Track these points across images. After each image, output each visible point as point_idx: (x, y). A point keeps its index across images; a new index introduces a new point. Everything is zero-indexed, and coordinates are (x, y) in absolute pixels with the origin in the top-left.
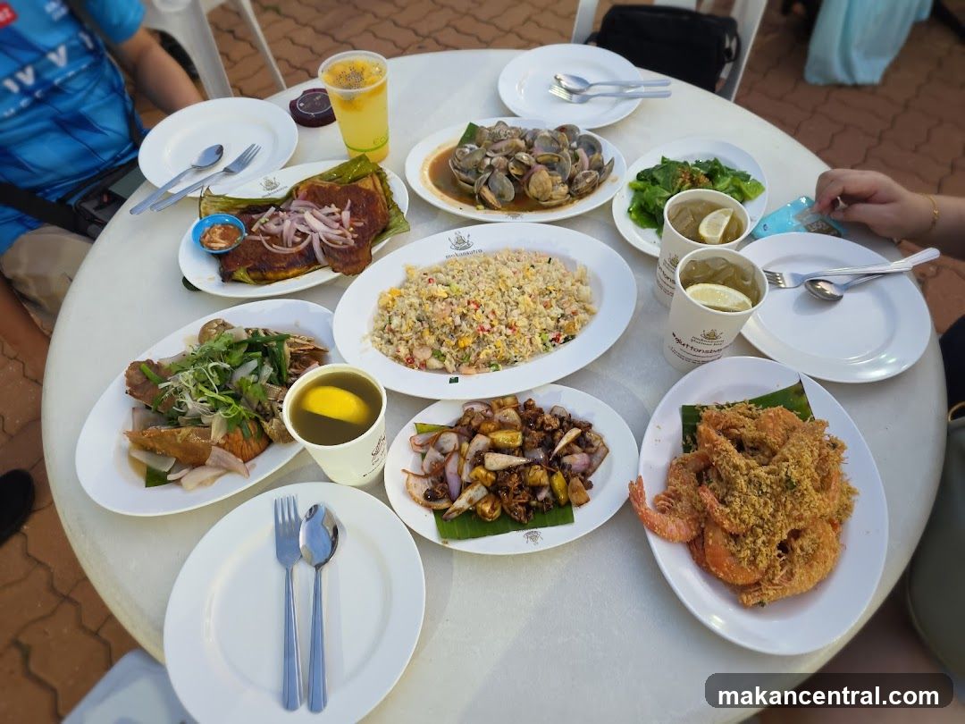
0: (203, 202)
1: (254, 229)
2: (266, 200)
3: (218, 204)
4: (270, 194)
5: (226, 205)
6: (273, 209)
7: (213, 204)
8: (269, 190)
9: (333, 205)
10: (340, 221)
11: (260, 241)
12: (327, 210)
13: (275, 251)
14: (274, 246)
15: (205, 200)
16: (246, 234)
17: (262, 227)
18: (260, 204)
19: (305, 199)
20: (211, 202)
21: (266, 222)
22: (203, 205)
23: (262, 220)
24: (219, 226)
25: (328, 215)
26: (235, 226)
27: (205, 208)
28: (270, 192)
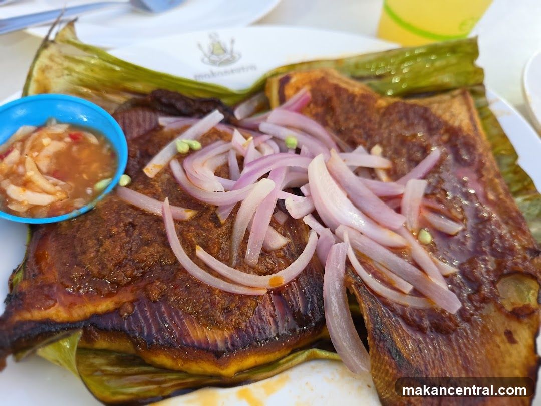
0: (46, 53)
1: (151, 169)
2: (203, 87)
3: (80, 68)
4: (213, 74)
5: (101, 75)
6: (216, 116)
7: (66, 64)
8: (214, 63)
9: (377, 150)
10: (395, 202)
11: (159, 220)
12: (360, 157)
13: (199, 273)
14: (200, 252)
15: (52, 50)
16: (125, 180)
17: (176, 168)
18: (185, 93)
19: (300, 110)
20: (67, 57)
21: (192, 151)
22: (43, 60)
23: (182, 144)
24: (60, 129)
25: (359, 171)
26: (104, 140)
27: (43, 70)
28: (216, 69)
